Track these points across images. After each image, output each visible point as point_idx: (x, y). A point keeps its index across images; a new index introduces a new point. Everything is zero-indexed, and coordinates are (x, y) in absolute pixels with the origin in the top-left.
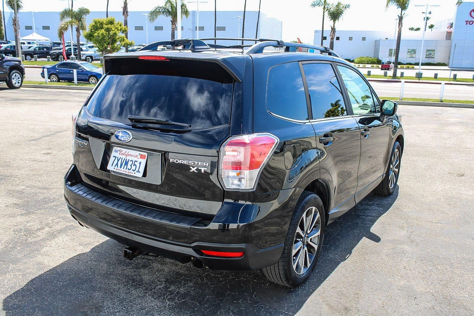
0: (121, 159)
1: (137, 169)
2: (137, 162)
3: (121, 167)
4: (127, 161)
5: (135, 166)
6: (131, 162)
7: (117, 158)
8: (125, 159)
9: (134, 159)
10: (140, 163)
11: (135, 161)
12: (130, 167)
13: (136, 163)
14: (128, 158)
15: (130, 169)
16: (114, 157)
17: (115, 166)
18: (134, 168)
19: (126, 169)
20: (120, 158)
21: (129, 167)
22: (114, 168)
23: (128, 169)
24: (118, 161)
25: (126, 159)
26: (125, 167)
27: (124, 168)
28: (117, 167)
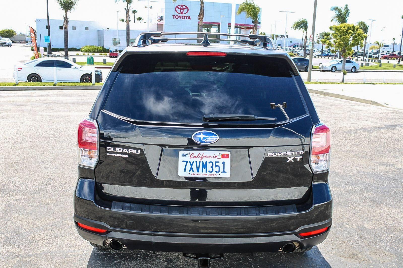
0: (195, 163)
1: (222, 170)
2: (219, 162)
3: (198, 170)
4: (204, 164)
5: (217, 167)
6: (211, 164)
7: (188, 163)
8: (200, 162)
9: (214, 160)
10: (223, 163)
11: (216, 162)
12: (212, 169)
13: (217, 164)
14: (204, 160)
15: (211, 170)
16: (184, 161)
17: (190, 171)
18: (216, 169)
19: (206, 172)
20: (193, 162)
21: (209, 168)
22: (189, 174)
23: (209, 171)
24: (192, 165)
25: (203, 162)
26: (204, 170)
27: (202, 172)
28: (193, 171)
